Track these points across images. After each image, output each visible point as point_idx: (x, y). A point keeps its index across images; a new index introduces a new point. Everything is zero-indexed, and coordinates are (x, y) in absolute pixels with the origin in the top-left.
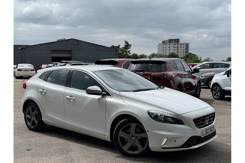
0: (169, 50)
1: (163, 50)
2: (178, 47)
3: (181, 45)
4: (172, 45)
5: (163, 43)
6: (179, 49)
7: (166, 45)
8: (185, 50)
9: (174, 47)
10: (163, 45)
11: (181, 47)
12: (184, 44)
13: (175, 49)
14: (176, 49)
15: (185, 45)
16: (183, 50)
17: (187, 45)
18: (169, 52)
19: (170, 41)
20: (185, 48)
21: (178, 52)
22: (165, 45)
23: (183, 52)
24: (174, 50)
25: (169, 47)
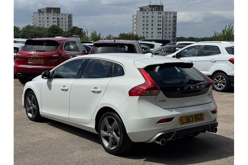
0: (48, 21)
1: (40, 21)
2: (58, 19)
3: (62, 15)
4: (51, 16)
5: (39, 12)
6: (61, 21)
7: (43, 14)
8: (67, 23)
9: (54, 18)
10: (40, 14)
11: (62, 19)
12: (65, 15)
13: (54, 20)
14: (56, 20)
15: (67, 16)
16: (66, 22)
17: (70, 17)
18: (48, 25)
19: (49, 10)
20: (67, 19)
21: (59, 25)
22: (41, 14)
23: (66, 25)
24: (54, 22)
25: (48, 18)
